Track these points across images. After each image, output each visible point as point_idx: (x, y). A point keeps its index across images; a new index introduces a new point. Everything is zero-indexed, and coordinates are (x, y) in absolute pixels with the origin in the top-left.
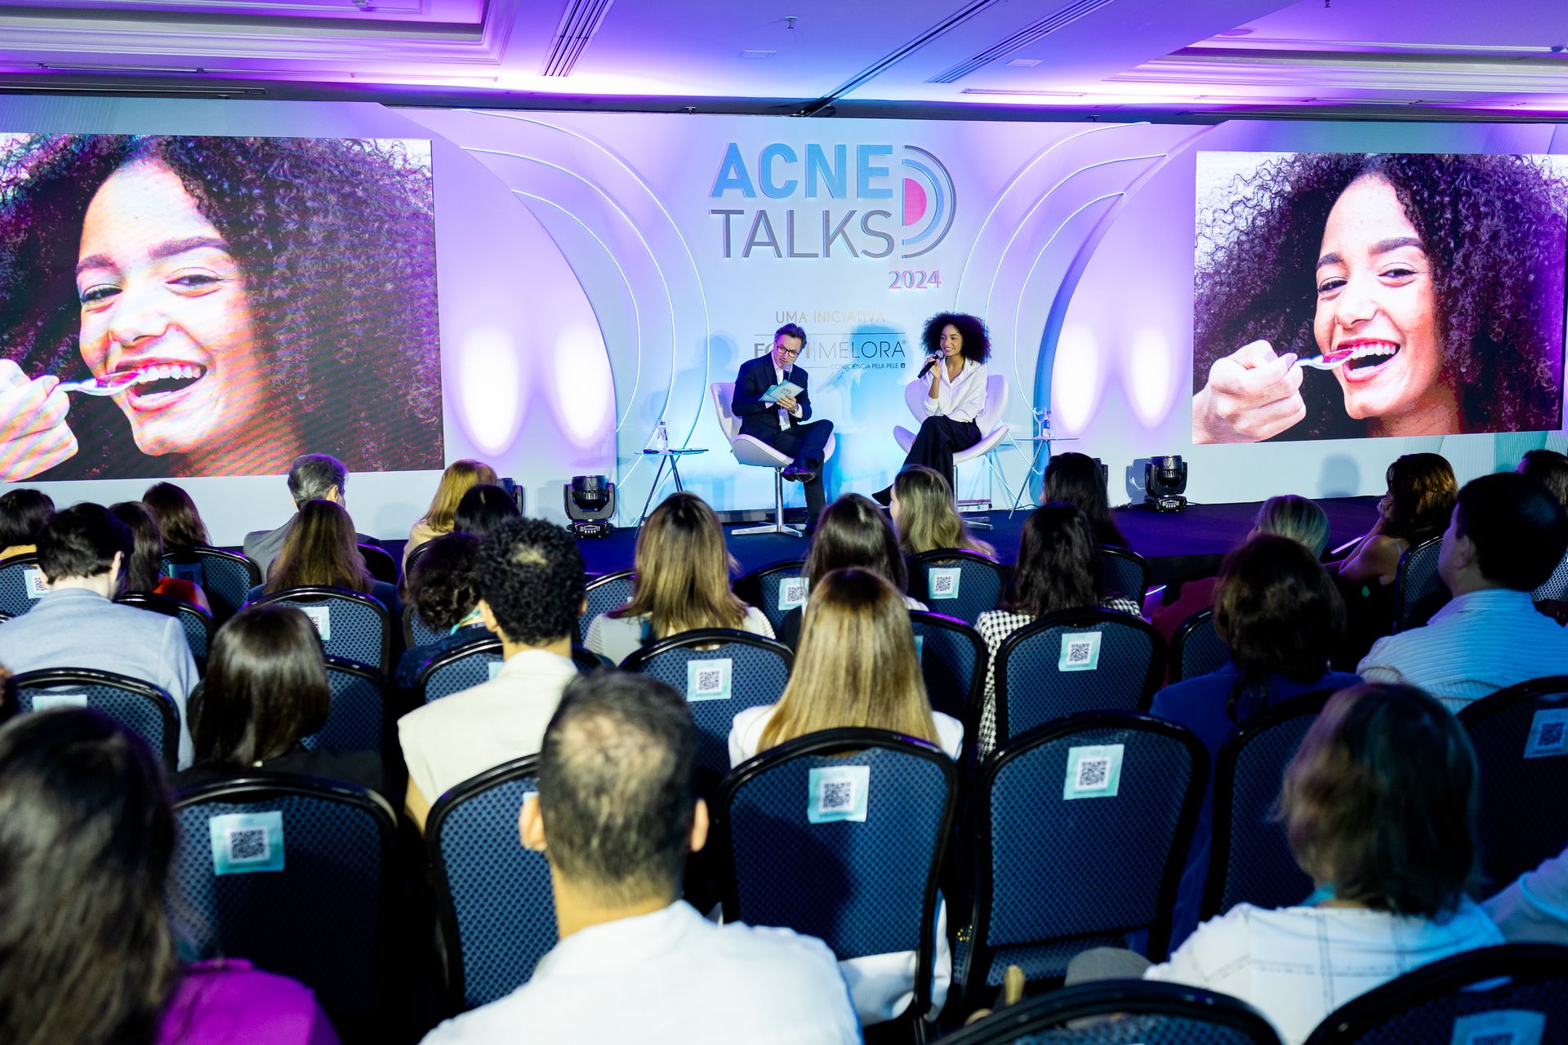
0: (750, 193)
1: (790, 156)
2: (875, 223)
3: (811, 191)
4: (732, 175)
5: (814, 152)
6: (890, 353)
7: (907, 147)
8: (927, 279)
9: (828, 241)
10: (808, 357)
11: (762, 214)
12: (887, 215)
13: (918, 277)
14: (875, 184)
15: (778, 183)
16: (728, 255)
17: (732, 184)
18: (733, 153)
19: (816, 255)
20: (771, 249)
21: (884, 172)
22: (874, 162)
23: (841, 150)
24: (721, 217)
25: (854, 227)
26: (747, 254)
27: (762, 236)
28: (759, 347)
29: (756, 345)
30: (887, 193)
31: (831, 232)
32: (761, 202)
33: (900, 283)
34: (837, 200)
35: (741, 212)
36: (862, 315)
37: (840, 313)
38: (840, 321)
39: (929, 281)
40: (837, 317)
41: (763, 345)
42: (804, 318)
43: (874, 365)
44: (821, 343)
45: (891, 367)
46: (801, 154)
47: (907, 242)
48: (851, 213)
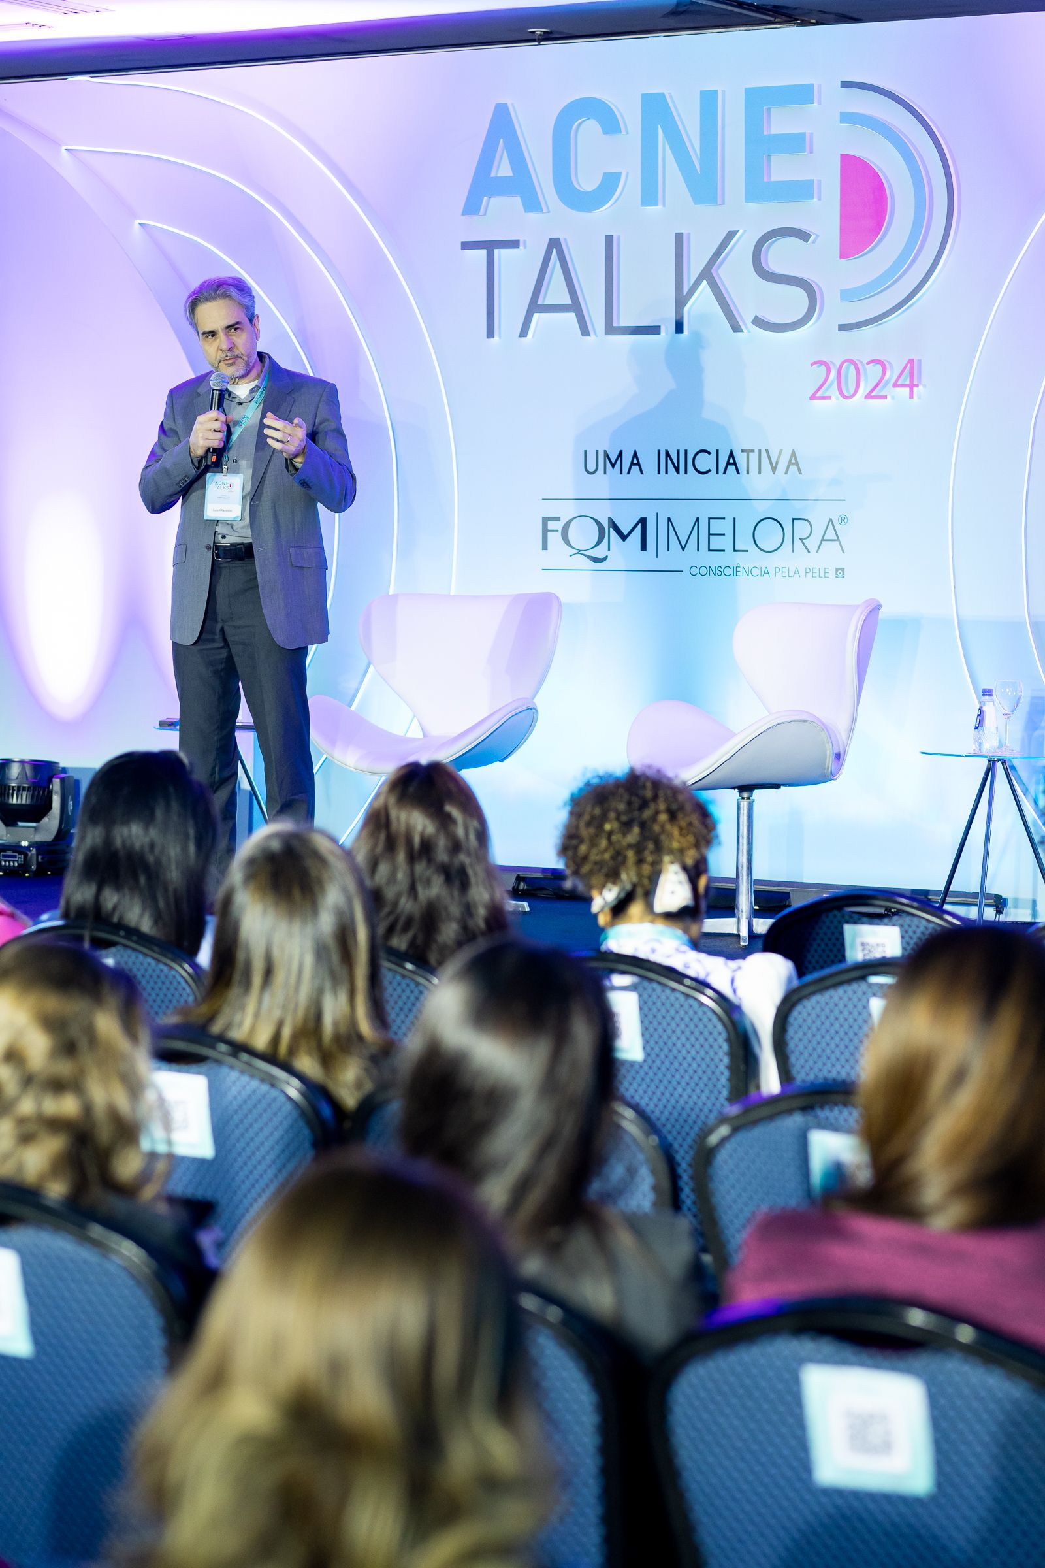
0: (532, 204)
1: (610, 124)
2: (780, 257)
3: (650, 195)
4: (503, 169)
5: (656, 109)
6: (812, 543)
7: (845, 84)
8: (891, 379)
9: (681, 300)
10: (644, 547)
11: (554, 244)
12: (803, 236)
13: (871, 374)
14: (782, 169)
15: (587, 182)
16: (491, 334)
17: (502, 188)
18: (502, 121)
19: (656, 330)
20: (571, 316)
21: (797, 143)
22: (781, 123)
23: (709, 100)
24: (483, 253)
25: (735, 266)
26: (524, 330)
27: (556, 292)
28: (551, 525)
29: (545, 521)
30: (802, 191)
31: (687, 286)
32: (556, 220)
33: (832, 388)
34: (704, 212)
35: (514, 244)
36: (754, 457)
37: (709, 453)
38: (709, 471)
39: (895, 385)
40: (704, 462)
41: (558, 519)
42: (638, 464)
43: (777, 570)
44: (669, 520)
45: (814, 575)
46: (631, 116)
47: (848, 296)
48: (731, 235)
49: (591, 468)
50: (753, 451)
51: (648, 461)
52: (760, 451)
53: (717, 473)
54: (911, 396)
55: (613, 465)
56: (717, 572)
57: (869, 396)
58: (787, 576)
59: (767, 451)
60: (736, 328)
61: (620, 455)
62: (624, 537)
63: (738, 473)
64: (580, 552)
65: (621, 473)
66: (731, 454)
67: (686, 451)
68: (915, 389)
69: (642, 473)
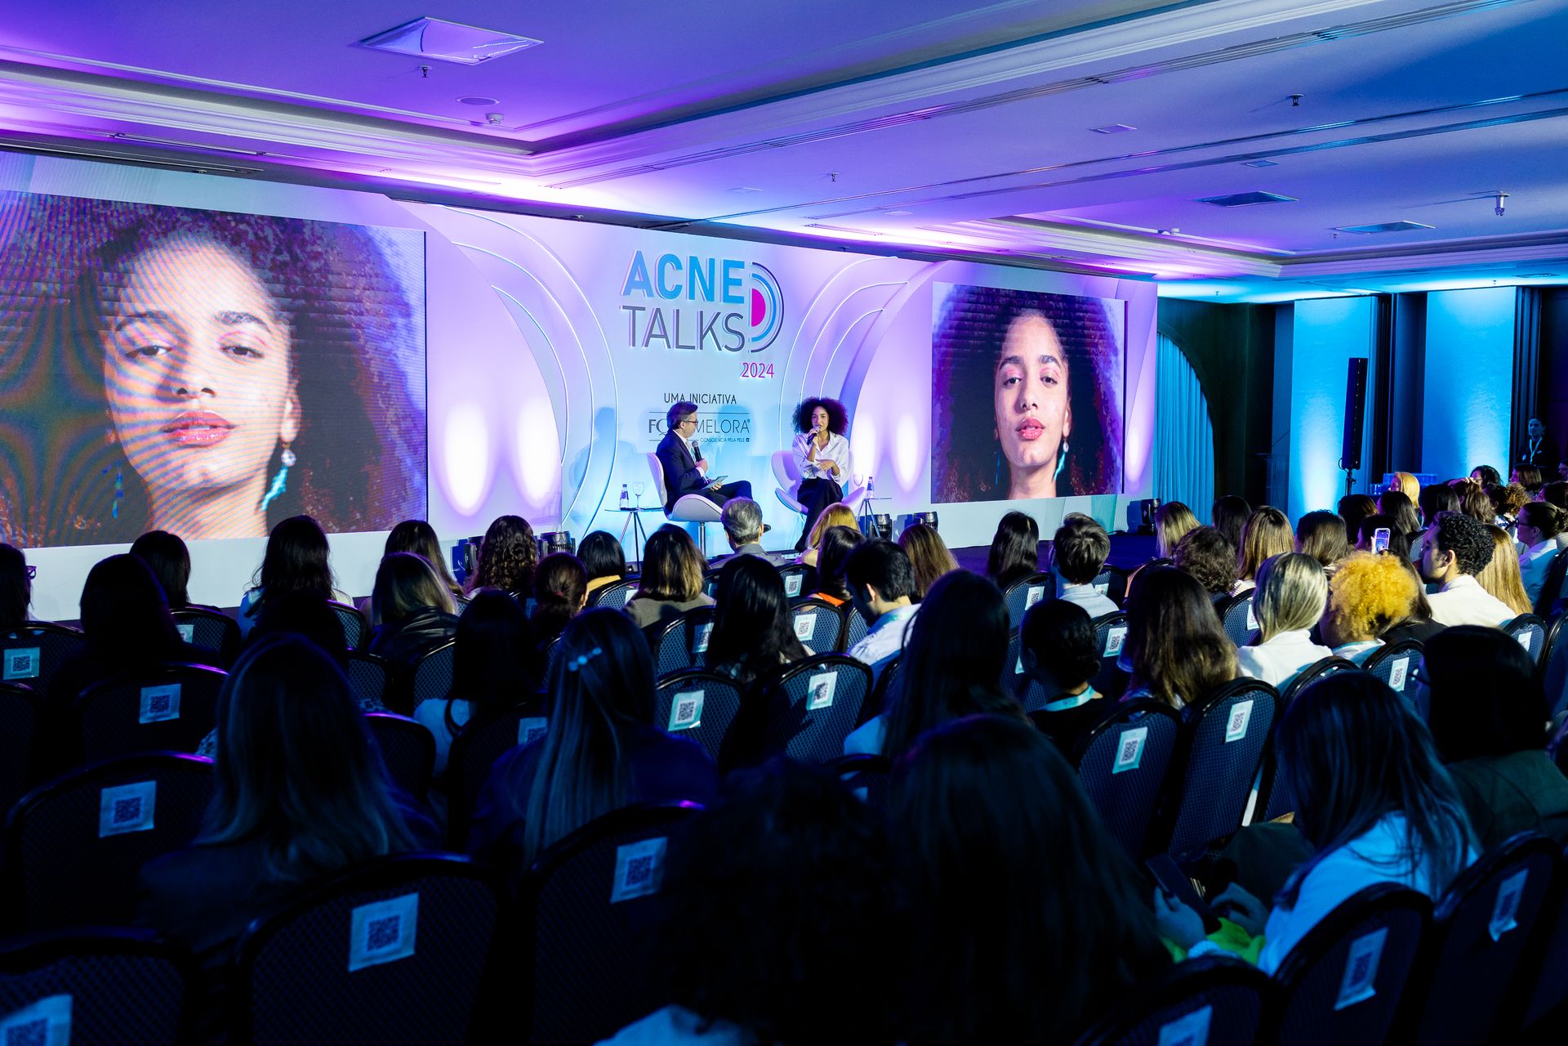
0: (650, 294)
1: (677, 265)
2: (734, 323)
3: (691, 295)
4: (638, 278)
5: (694, 261)
6: (740, 429)
7: (753, 263)
8: (766, 370)
9: (702, 337)
11: (658, 310)
12: (742, 317)
13: (760, 369)
14: (733, 291)
15: (669, 287)
16: (634, 344)
17: (639, 286)
18: (639, 260)
19: (693, 348)
20: (663, 340)
21: (738, 282)
22: (734, 274)
23: (712, 261)
24: (630, 312)
25: (719, 326)
26: (647, 344)
27: (656, 331)
28: (653, 423)
29: (650, 421)
30: (740, 300)
31: (704, 329)
32: (657, 301)
33: (749, 373)
34: (709, 304)
35: (644, 309)
36: (721, 397)
38: (707, 402)
40: (706, 399)
43: (729, 439)
45: (740, 441)
46: (685, 264)
47: (754, 339)
48: (719, 314)
53: (710, 403)
58: (732, 441)
60: (720, 349)
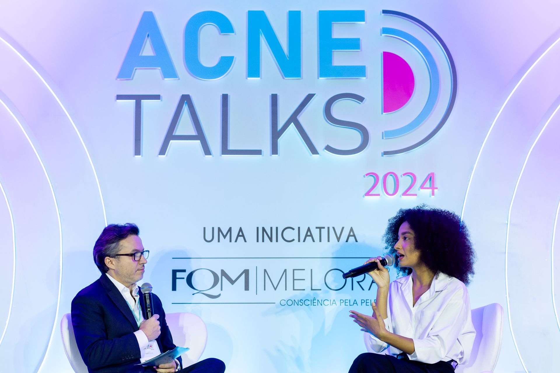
0: (170, 73)
1: (225, 27)
2: (342, 110)
3: (253, 70)
4: (148, 51)
7: (385, 12)
8: (419, 183)
9: (276, 134)
10: (247, 288)
11: (186, 99)
12: (360, 99)
13: (405, 182)
14: (342, 59)
16: (138, 151)
17: (147, 63)
18: (148, 23)
19: (258, 152)
20: (198, 142)
21: (353, 44)
24: (132, 103)
25: (313, 115)
26: (163, 151)
28: (179, 275)
30: (360, 72)
31: (280, 125)
34: (291, 81)
35: (157, 97)
36: (324, 232)
37: (293, 229)
38: (293, 240)
39: (422, 187)
40: (289, 235)
41: (184, 271)
42: (243, 236)
43: (342, 301)
44: (265, 271)
45: (367, 304)
47: (388, 135)
48: (310, 97)
49: (209, 238)
50: (324, 228)
51: (250, 234)
52: (328, 228)
53: (299, 241)
54: (433, 194)
55: (225, 237)
56: (300, 303)
57: (405, 194)
58: (349, 305)
59: (334, 228)
60: (314, 151)
61: (230, 230)
62: (232, 282)
63: (314, 241)
64: (200, 292)
65: (231, 241)
66: (309, 230)
67: (277, 228)
68: (435, 190)
69: (245, 241)
